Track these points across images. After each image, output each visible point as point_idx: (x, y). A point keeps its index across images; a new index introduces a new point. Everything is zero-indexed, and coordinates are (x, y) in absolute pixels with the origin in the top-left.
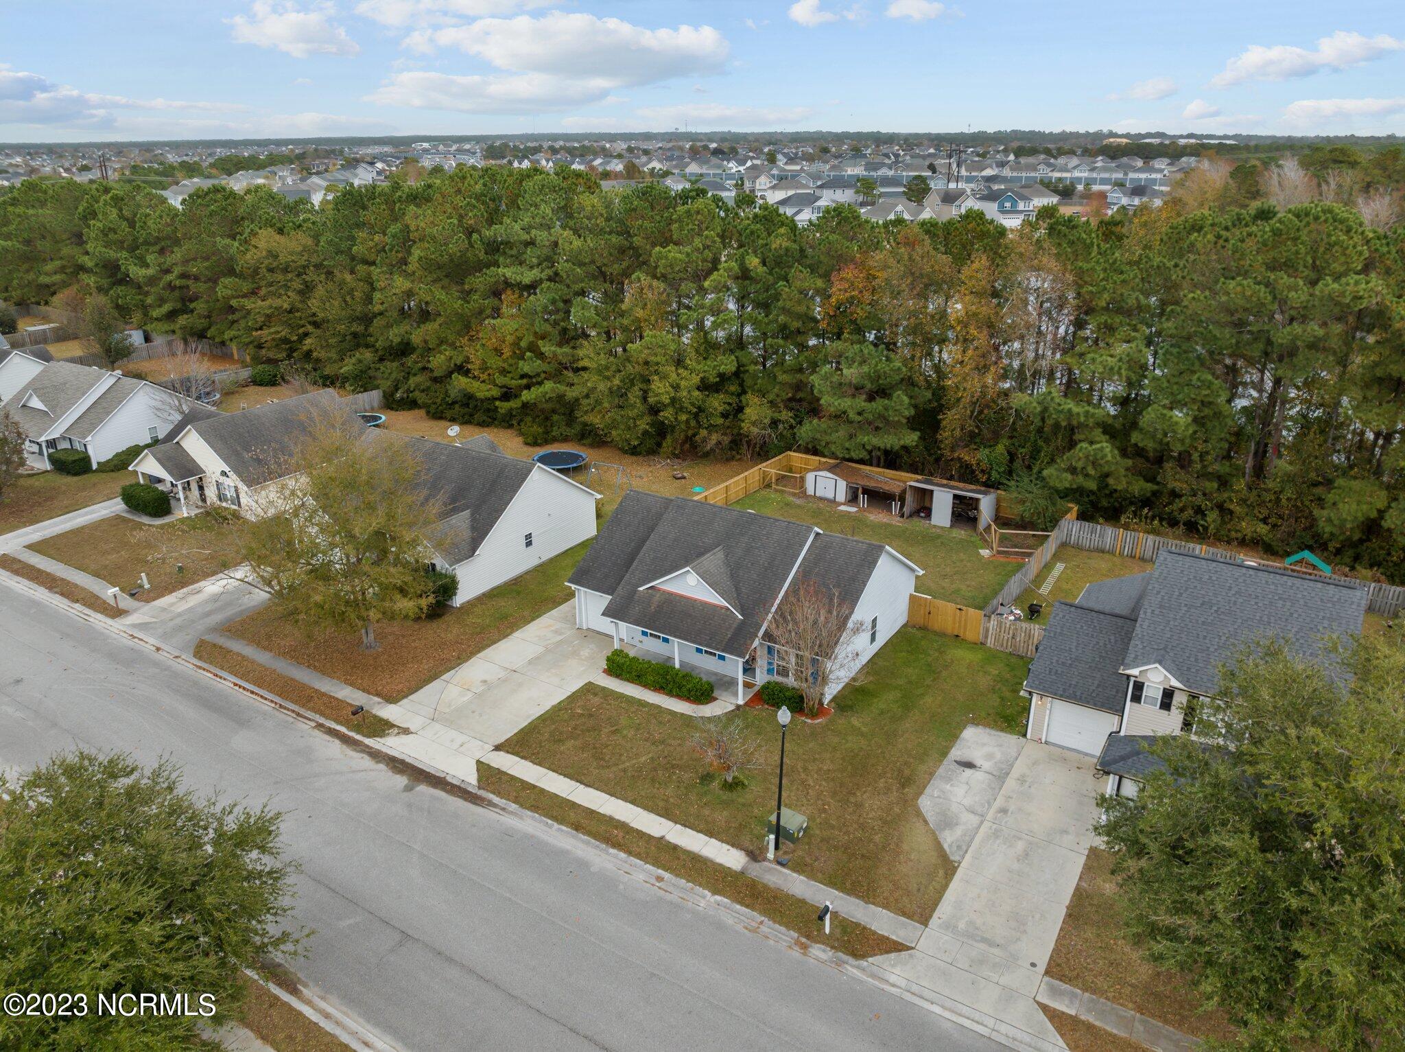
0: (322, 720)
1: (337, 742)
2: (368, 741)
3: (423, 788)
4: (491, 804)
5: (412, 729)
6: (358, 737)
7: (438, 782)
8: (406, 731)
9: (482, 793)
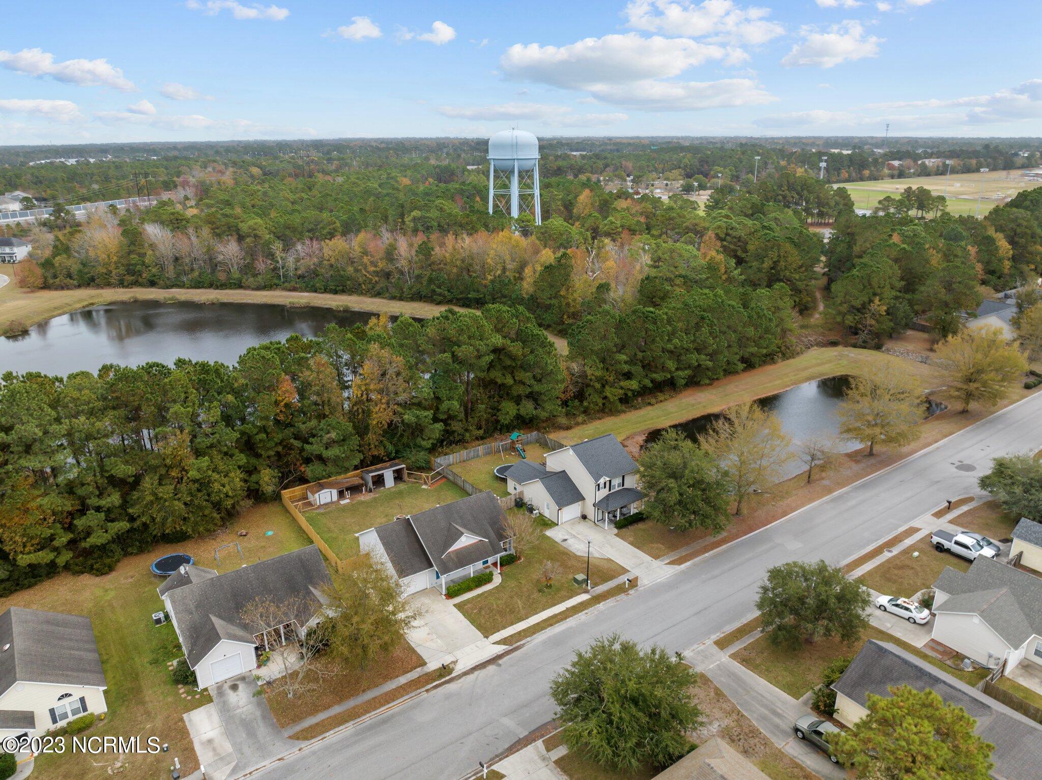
0: (424, 689)
1: (447, 685)
2: (453, 675)
3: (500, 662)
4: (523, 645)
5: (454, 660)
6: (447, 678)
7: (500, 657)
8: (455, 662)
9: (514, 646)
